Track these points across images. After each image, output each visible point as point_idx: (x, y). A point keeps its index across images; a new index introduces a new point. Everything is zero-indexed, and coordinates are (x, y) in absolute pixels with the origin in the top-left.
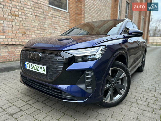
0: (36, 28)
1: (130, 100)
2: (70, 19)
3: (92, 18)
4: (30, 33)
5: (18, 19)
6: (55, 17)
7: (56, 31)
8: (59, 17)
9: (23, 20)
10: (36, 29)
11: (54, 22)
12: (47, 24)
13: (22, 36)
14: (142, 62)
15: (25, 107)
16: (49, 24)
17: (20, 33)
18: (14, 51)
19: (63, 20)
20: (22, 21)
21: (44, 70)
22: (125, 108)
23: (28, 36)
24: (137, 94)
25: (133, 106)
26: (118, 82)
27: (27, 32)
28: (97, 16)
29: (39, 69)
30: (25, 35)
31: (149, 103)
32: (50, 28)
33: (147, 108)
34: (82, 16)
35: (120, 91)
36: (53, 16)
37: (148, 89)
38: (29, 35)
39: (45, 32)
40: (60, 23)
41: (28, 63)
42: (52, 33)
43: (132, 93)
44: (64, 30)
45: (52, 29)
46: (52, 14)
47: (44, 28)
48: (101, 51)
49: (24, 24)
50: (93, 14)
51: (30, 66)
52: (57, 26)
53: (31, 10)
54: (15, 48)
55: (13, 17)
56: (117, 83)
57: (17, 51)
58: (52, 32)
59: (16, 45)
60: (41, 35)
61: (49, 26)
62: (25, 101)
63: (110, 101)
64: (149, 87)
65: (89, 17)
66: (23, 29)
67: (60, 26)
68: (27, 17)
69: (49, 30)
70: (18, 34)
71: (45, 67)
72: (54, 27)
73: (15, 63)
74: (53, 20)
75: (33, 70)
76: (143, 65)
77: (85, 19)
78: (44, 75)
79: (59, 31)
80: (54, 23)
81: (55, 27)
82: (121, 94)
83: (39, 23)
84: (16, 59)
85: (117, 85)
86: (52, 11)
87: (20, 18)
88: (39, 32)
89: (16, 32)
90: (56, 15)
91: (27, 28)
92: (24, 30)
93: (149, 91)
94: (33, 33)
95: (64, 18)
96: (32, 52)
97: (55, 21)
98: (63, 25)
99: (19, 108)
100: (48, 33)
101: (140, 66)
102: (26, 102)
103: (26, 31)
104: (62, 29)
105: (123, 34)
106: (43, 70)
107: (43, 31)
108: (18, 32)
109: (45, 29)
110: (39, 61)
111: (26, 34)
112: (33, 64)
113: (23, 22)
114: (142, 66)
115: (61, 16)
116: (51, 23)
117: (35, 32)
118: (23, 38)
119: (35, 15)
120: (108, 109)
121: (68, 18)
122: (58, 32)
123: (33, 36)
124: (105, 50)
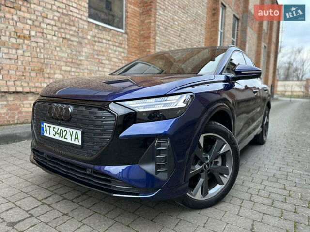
0: (64, 61)
1: (239, 196)
2: (128, 45)
3: (171, 45)
4: (52, 71)
5: (30, 44)
6: (99, 42)
7: (101, 67)
8: (107, 42)
9: (38, 47)
10: (62, 63)
11: (97, 51)
12: (84, 54)
13: (37, 76)
14: (262, 127)
15: (39, 209)
16: (88, 54)
17: (32, 70)
18: (20, 105)
19: (115, 48)
20: (36, 48)
21: (78, 138)
22: (229, 211)
23: (47, 76)
24: (252, 185)
25: (244, 206)
26: (216, 160)
27: (45, 68)
28: (179, 42)
29: (68, 136)
30: (41, 75)
31: (273, 200)
32: (90, 61)
33: (271, 210)
34: (152, 40)
35: (221, 177)
36: (96, 40)
37: (274, 175)
38: (48, 74)
39: (80, 69)
40: (110, 53)
41: (47, 125)
42: (93, 72)
43: (243, 183)
44: (116, 66)
45: (93, 64)
46: (95, 37)
47: (79, 63)
48: (184, 102)
49: (41, 53)
50: (172, 38)
51: (51, 131)
52: (104, 58)
53: (55, 28)
54: (20, 99)
55: (20, 41)
56: (214, 162)
57: (26, 104)
58: (93, 70)
59: (24, 94)
60: (73, 74)
61: (88, 58)
62: (40, 199)
63: (201, 198)
64: (275, 171)
65: (165, 44)
66: (38, 62)
67: (110, 58)
68: (45, 41)
69: (87, 65)
70: (27, 72)
71: (79, 132)
72: (97, 60)
73: (20, 127)
74: (96, 48)
75: (57, 137)
76: (264, 131)
77: (157, 47)
78: (76, 148)
79: (108, 68)
80: (98, 53)
81: (99, 59)
82: (221, 183)
83: (69, 51)
84: (22, 120)
85: (214, 167)
86: (95, 31)
87: (33, 41)
88: (69, 69)
89: (25, 69)
90: (102, 39)
91: (46, 60)
92: (40, 65)
93: (274, 179)
94: (58, 71)
95: (117, 44)
96: (55, 105)
97: (99, 49)
98: (115, 56)
99: (27, 211)
100: (86, 71)
101: (258, 133)
102: (40, 201)
103: (43, 67)
104: (112, 63)
105: (225, 73)
106: (75, 138)
107: (77, 68)
108: (29, 69)
109: (81, 64)
110: (68, 121)
111: (43, 72)
112: (57, 127)
113: (38, 50)
114: (262, 132)
115: (112, 39)
116: (93, 53)
117: (61, 70)
118: (38, 80)
119: (61, 37)
120: (198, 211)
121: (125, 44)
122: (105, 70)
123: (56, 76)
124: (191, 100)
